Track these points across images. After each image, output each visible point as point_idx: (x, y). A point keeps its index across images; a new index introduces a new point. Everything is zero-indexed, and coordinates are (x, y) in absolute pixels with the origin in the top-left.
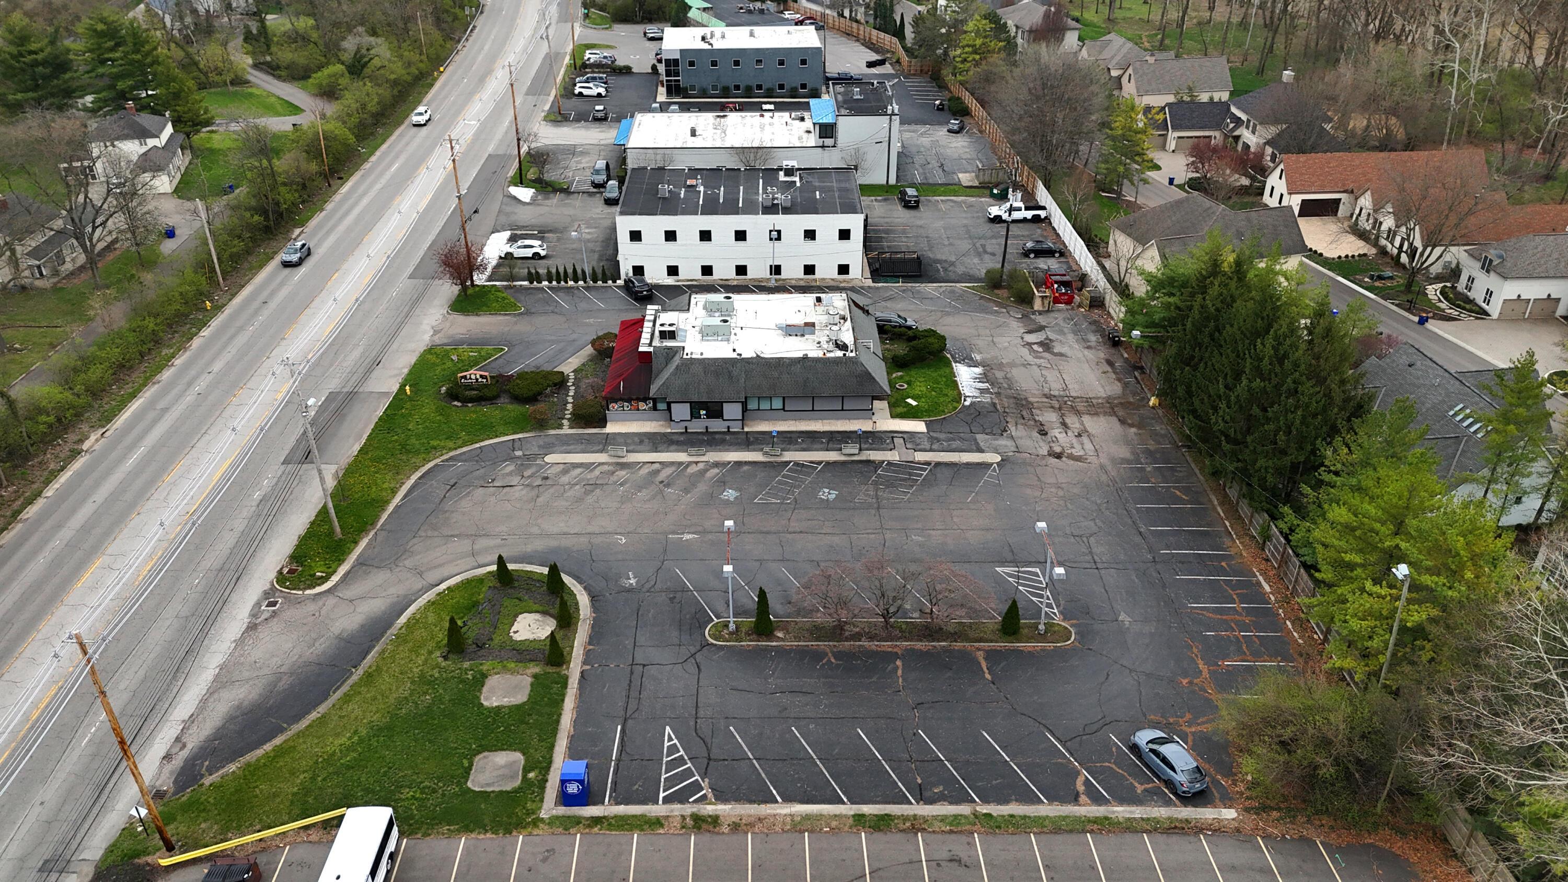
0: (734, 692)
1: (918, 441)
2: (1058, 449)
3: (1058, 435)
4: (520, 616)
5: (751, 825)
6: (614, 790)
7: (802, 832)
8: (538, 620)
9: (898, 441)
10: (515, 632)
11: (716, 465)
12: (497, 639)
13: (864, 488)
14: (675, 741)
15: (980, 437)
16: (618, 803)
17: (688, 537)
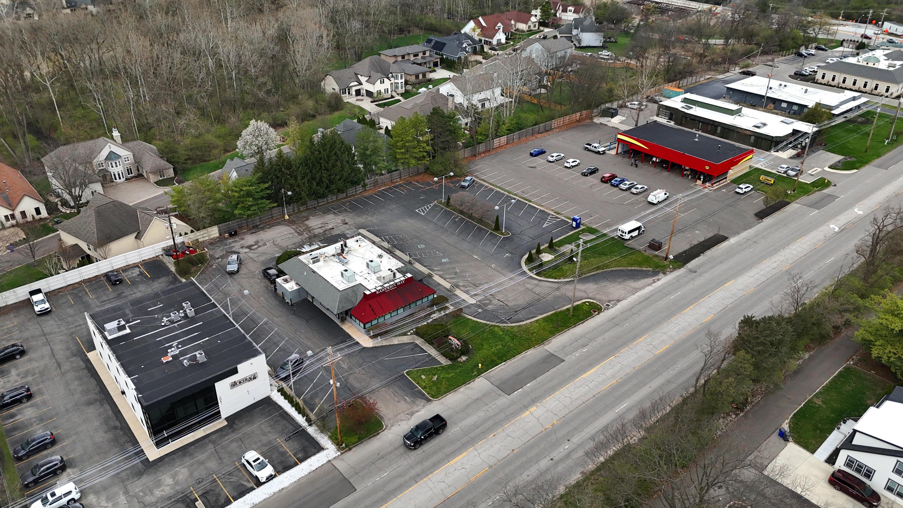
10: (552, 258)
17: (476, 257)
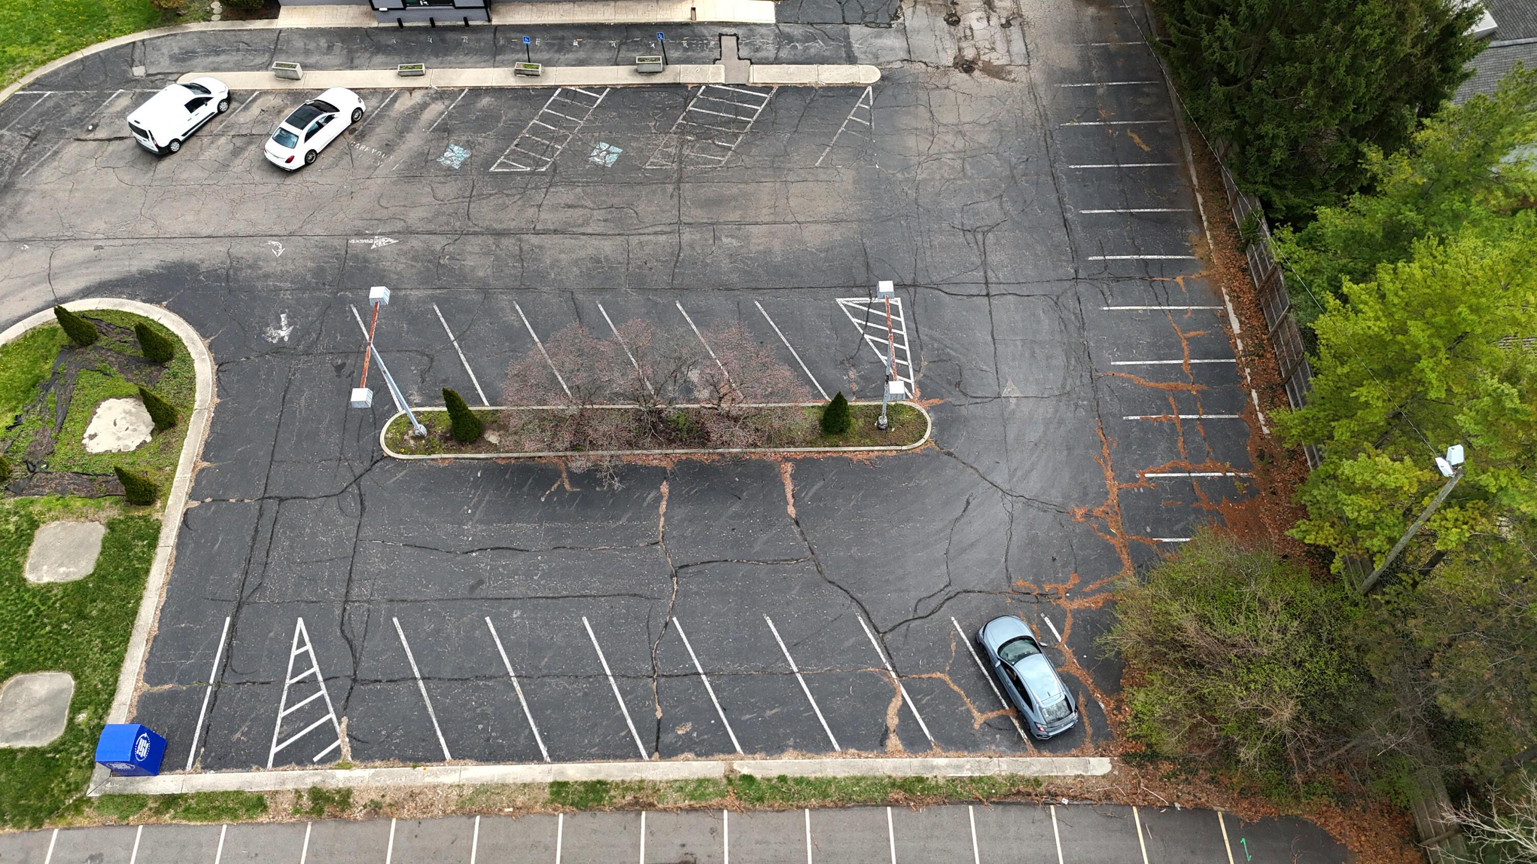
0: (409, 550)
1: (758, 42)
2: (969, 54)
3: (976, 25)
4: (104, 405)
5: (396, 805)
6: (203, 742)
7: (471, 815)
8: (129, 413)
9: (729, 43)
10: (92, 437)
11: (442, 94)
12: (62, 451)
13: (663, 140)
14: (309, 647)
15: (856, 31)
16: (206, 767)
17: (380, 242)
